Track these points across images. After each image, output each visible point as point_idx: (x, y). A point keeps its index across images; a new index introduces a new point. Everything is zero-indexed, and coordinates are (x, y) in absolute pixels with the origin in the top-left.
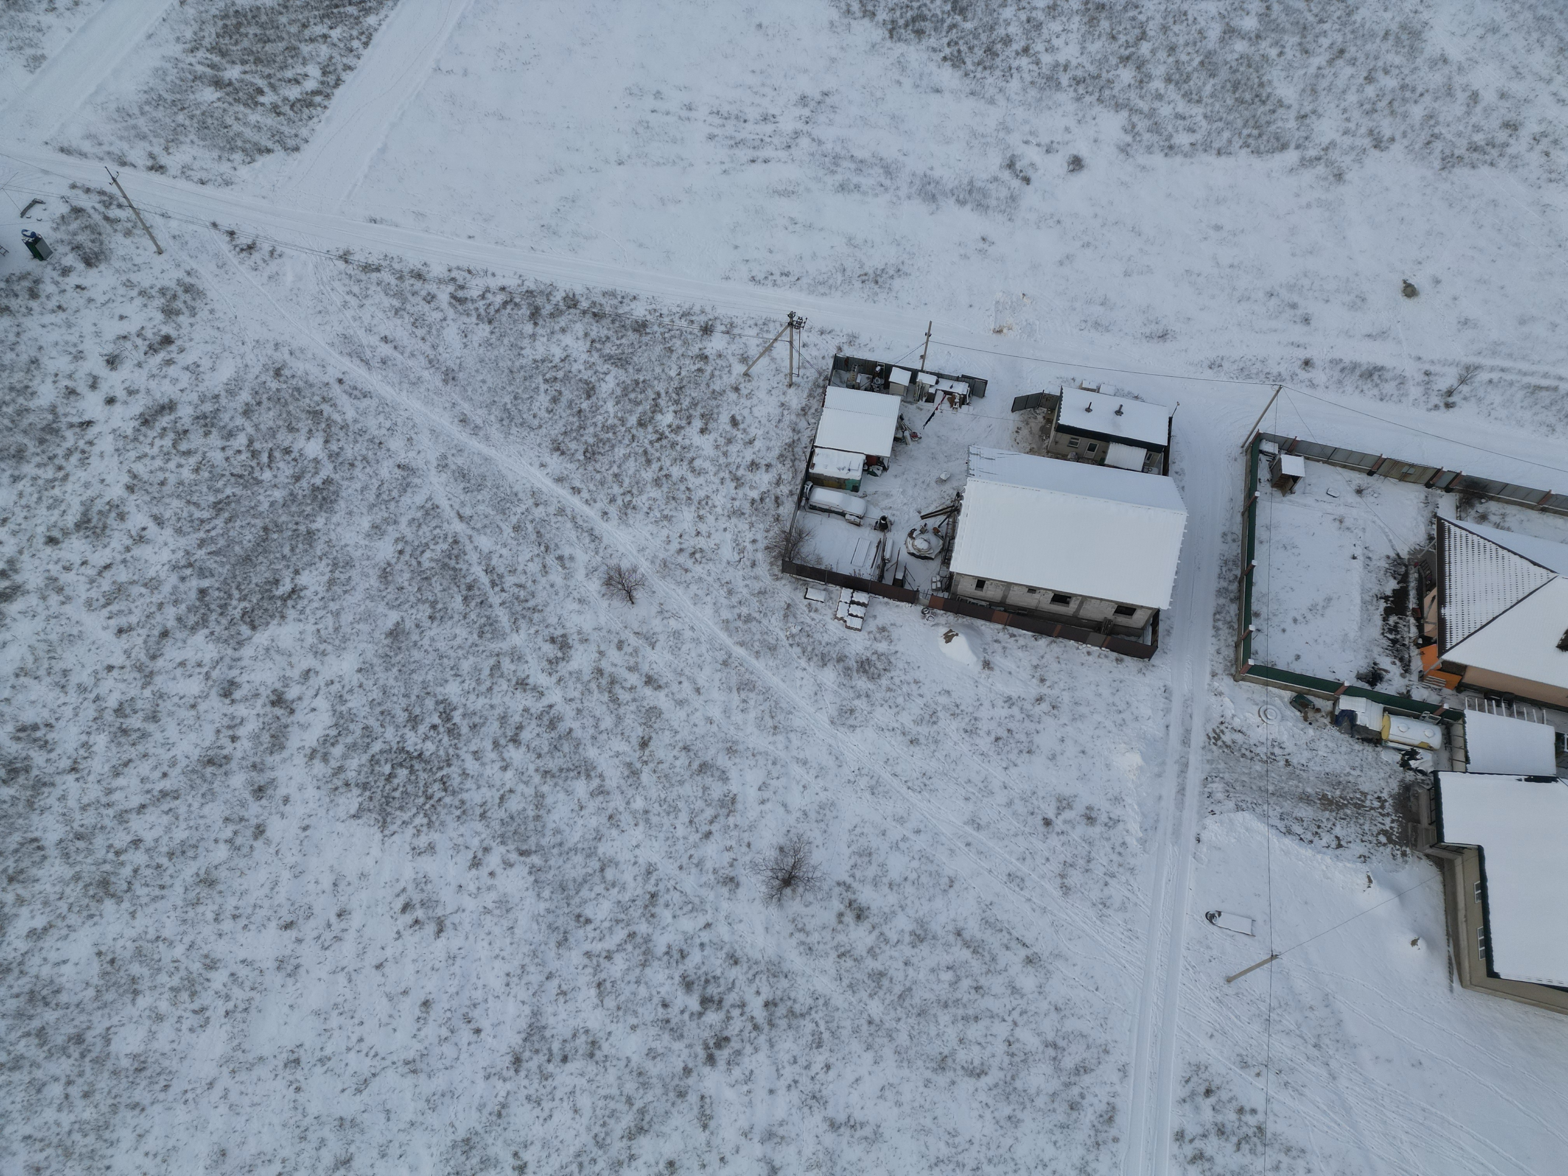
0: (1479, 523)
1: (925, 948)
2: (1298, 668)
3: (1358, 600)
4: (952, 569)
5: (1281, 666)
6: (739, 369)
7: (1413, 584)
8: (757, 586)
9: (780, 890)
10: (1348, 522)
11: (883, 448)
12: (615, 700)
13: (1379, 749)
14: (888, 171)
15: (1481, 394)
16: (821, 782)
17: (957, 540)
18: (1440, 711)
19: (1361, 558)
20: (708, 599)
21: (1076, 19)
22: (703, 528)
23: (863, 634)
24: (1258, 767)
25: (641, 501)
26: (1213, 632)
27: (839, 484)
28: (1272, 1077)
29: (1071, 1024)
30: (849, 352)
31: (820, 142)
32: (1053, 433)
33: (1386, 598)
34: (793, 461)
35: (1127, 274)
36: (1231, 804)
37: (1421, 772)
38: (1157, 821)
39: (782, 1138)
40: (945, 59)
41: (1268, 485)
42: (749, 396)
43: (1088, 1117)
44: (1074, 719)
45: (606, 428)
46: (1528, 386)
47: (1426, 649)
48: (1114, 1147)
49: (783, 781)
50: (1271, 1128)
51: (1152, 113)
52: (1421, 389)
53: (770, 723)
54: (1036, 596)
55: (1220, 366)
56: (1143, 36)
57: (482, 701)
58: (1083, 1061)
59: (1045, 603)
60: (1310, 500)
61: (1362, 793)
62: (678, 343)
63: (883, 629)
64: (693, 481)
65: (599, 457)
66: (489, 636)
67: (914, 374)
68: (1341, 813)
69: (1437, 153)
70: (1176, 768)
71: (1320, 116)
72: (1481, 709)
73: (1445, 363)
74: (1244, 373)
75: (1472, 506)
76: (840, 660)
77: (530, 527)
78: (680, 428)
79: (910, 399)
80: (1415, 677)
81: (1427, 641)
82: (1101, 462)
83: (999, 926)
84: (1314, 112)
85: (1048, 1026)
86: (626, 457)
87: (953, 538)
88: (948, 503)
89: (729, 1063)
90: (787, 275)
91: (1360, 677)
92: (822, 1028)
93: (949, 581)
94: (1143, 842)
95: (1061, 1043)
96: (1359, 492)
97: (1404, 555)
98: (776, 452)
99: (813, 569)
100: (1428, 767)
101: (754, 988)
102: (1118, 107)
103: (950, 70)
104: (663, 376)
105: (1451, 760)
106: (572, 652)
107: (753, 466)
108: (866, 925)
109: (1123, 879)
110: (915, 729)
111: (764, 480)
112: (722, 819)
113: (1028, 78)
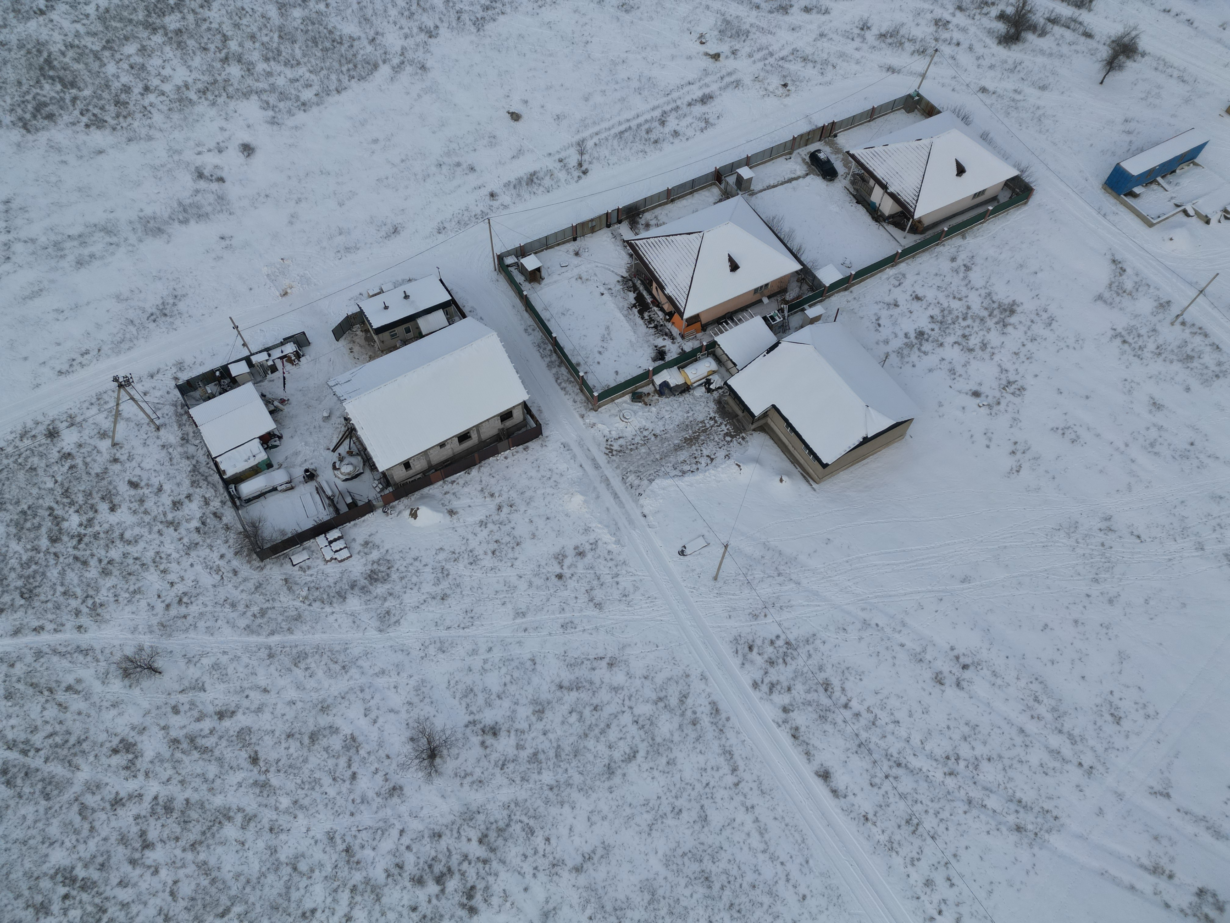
0: (647, 230)
1: (548, 714)
2: (621, 379)
3: (622, 318)
4: (380, 470)
5: (613, 384)
6: (105, 445)
7: (641, 288)
8: (250, 585)
9: (432, 765)
10: (584, 276)
11: (268, 425)
12: (205, 750)
13: (692, 392)
14: (107, 230)
15: (596, 155)
16: (404, 675)
17: (369, 449)
18: (704, 349)
19: (605, 292)
20: (219, 622)
21: (167, 49)
22: (172, 577)
23: (355, 557)
24: (643, 450)
25: (104, 595)
26: (563, 393)
27: (254, 471)
28: (772, 611)
29: (660, 679)
30: (184, 377)
31: (33, 241)
32: (375, 337)
33: (634, 306)
34: (206, 479)
35: (341, 205)
36: (646, 482)
37: (719, 388)
38: (616, 524)
39: (554, 909)
40: (87, 126)
41: (527, 283)
42: (130, 458)
43: (705, 721)
44: (528, 504)
45: (25, 565)
46: (615, 136)
47: (674, 319)
48: (729, 724)
49: (378, 696)
50: (791, 638)
51: (273, 88)
52: (564, 172)
53: (337, 667)
54: (448, 447)
55: (444, 228)
56: (225, 39)
57: (92, 845)
58: (680, 692)
59: (457, 448)
60: (555, 277)
61: (701, 422)
62: (35, 460)
63: (366, 543)
64: (134, 550)
65: (38, 590)
66: (55, 792)
67: (248, 360)
68: (700, 441)
69: (468, 22)
70: (603, 485)
71: (383, 35)
72: (722, 332)
73: (565, 148)
74: (462, 224)
75: (638, 223)
76: (353, 587)
77: (21, 686)
78: (90, 521)
79: (259, 379)
80: (679, 339)
81: (671, 315)
82: (421, 336)
83: (579, 661)
84: (377, 33)
85: (649, 693)
86: (63, 573)
87: (366, 449)
88: (343, 429)
89: (486, 901)
90: (87, 352)
91: (654, 360)
92: (525, 819)
93: (385, 479)
94: (618, 542)
95: (662, 695)
96: (577, 254)
97: (626, 275)
98: (187, 482)
99: (283, 542)
100: (720, 383)
101: (464, 839)
102: (246, 95)
103: (98, 132)
104: (43, 492)
105: (728, 370)
106: (139, 746)
107: (176, 505)
108: (503, 733)
109: (624, 572)
110: (438, 590)
111: (193, 509)
112: (356, 758)
113: (165, 108)
